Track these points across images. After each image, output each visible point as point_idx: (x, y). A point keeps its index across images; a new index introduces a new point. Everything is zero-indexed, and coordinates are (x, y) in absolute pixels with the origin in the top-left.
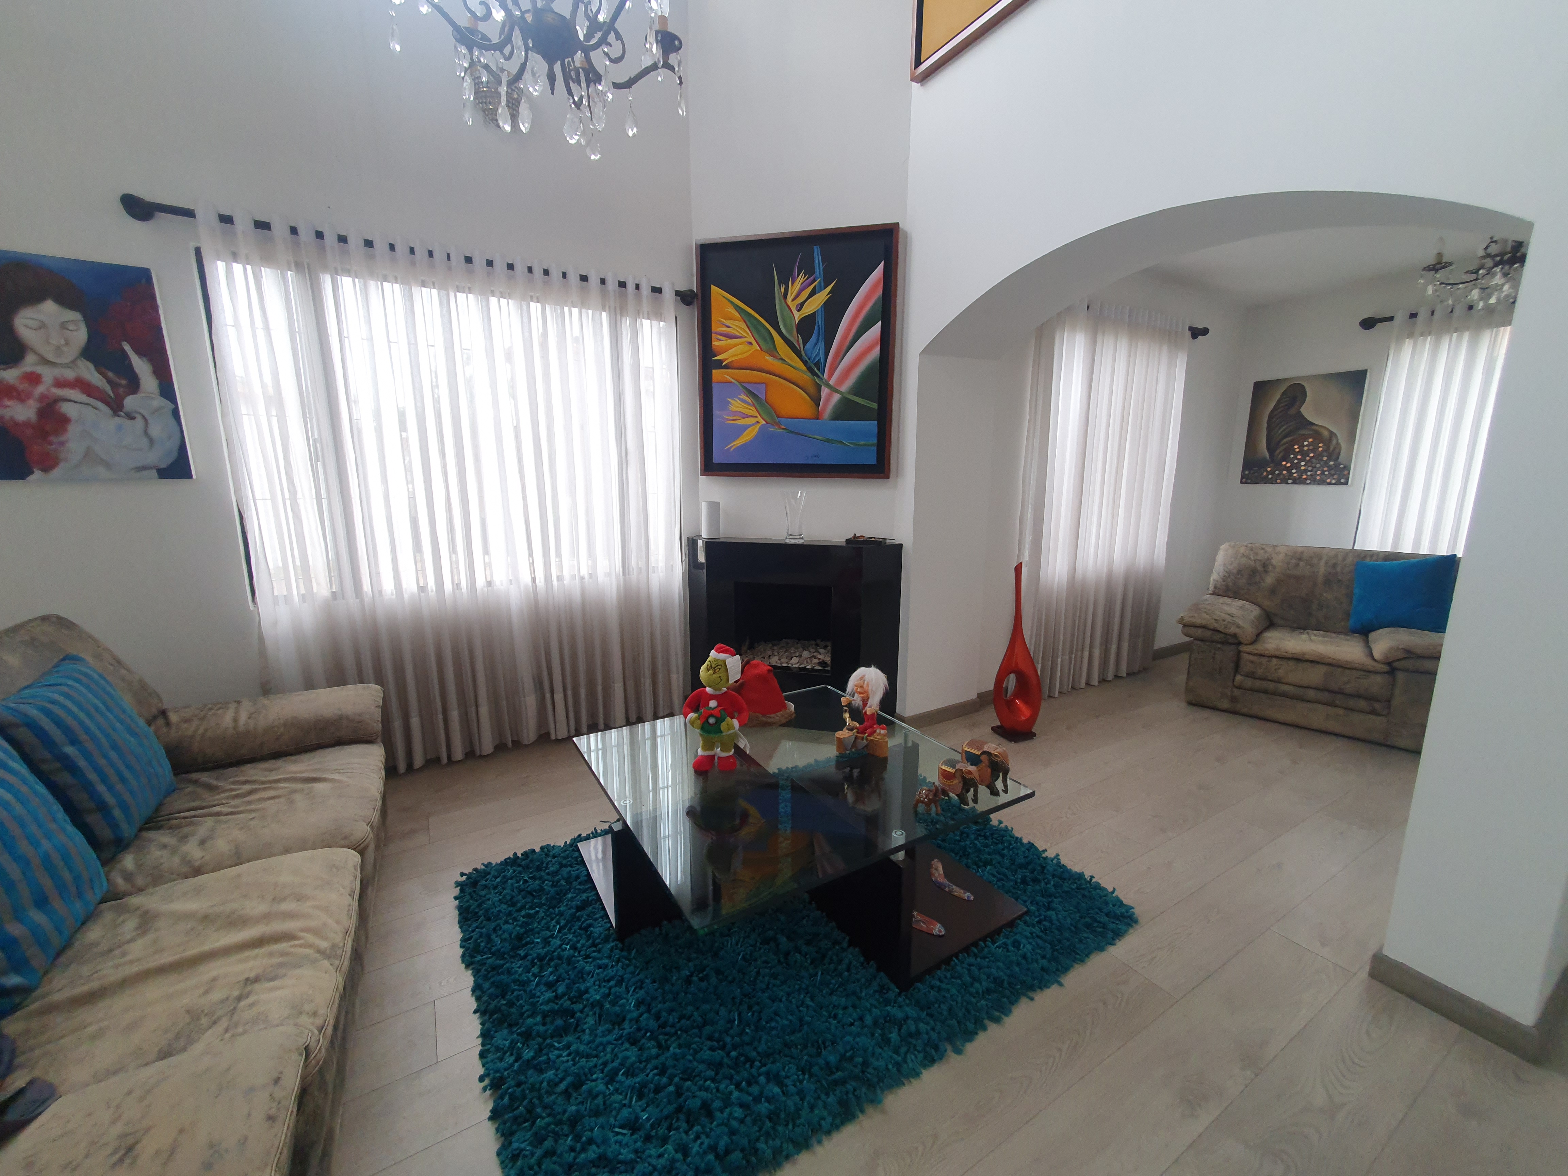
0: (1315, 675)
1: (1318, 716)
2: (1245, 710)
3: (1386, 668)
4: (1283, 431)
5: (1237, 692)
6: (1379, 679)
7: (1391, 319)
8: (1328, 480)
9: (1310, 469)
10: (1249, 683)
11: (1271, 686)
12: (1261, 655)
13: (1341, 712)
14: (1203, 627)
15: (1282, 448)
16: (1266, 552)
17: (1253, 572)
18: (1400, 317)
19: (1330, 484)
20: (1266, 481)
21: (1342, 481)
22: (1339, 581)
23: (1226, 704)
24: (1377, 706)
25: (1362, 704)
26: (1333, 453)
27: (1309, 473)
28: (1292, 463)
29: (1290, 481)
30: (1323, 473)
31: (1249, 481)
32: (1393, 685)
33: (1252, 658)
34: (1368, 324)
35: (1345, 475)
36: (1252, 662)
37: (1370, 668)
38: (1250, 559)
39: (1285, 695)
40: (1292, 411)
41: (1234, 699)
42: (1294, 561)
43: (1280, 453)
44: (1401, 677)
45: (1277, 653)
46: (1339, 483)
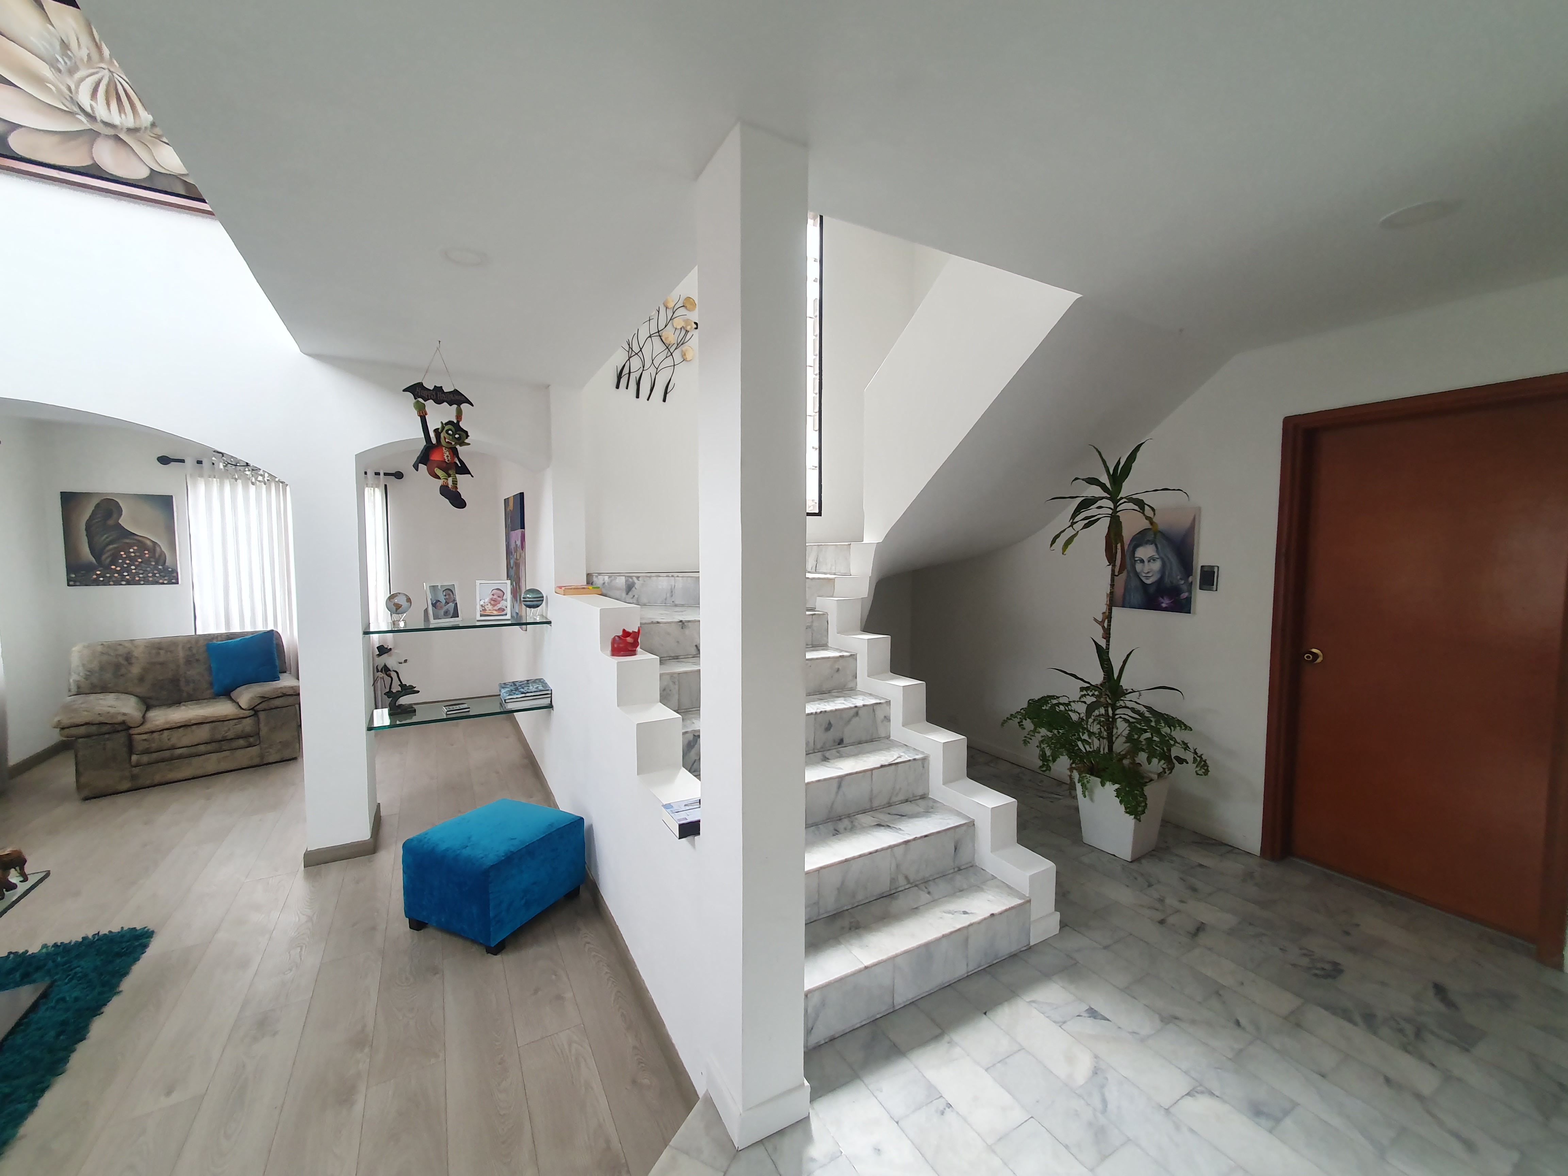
0: (203, 733)
1: (212, 763)
2: (148, 782)
3: (252, 712)
4: (107, 538)
5: (136, 771)
6: (248, 721)
7: (183, 461)
8: (161, 581)
9: (141, 572)
10: (145, 759)
11: (167, 754)
12: (153, 732)
13: (227, 753)
14: (87, 724)
15: (109, 553)
16: (125, 647)
17: (117, 667)
18: (190, 462)
19: (163, 583)
20: (96, 583)
21: (173, 581)
22: (198, 660)
23: (126, 785)
24: (251, 740)
25: (242, 742)
26: (160, 559)
27: (141, 576)
28: (121, 566)
29: (124, 583)
30: (154, 575)
31: (78, 584)
32: (258, 722)
33: (145, 737)
34: (164, 460)
35: (174, 577)
36: (145, 740)
37: (242, 716)
38: (109, 655)
39: (180, 757)
40: (111, 522)
41: (134, 777)
42: (154, 651)
43: (107, 558)
44: (262, 715)
45: (167, 726)
46: (170, 583)
